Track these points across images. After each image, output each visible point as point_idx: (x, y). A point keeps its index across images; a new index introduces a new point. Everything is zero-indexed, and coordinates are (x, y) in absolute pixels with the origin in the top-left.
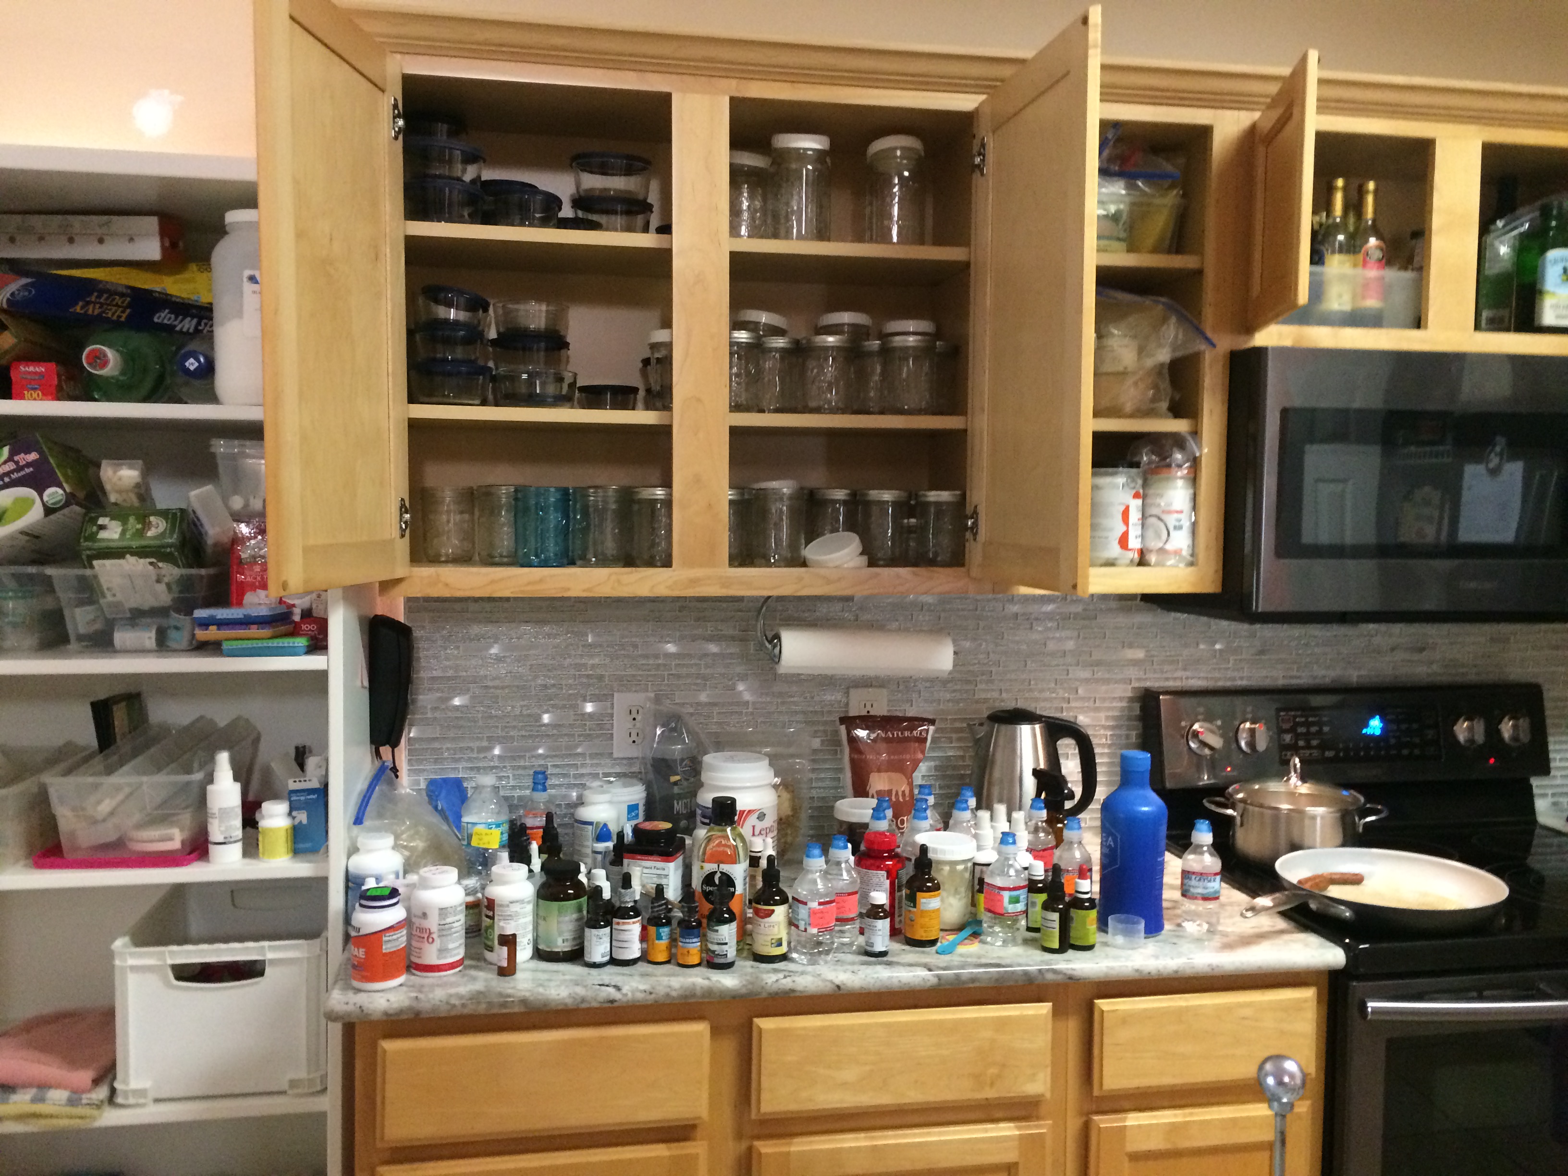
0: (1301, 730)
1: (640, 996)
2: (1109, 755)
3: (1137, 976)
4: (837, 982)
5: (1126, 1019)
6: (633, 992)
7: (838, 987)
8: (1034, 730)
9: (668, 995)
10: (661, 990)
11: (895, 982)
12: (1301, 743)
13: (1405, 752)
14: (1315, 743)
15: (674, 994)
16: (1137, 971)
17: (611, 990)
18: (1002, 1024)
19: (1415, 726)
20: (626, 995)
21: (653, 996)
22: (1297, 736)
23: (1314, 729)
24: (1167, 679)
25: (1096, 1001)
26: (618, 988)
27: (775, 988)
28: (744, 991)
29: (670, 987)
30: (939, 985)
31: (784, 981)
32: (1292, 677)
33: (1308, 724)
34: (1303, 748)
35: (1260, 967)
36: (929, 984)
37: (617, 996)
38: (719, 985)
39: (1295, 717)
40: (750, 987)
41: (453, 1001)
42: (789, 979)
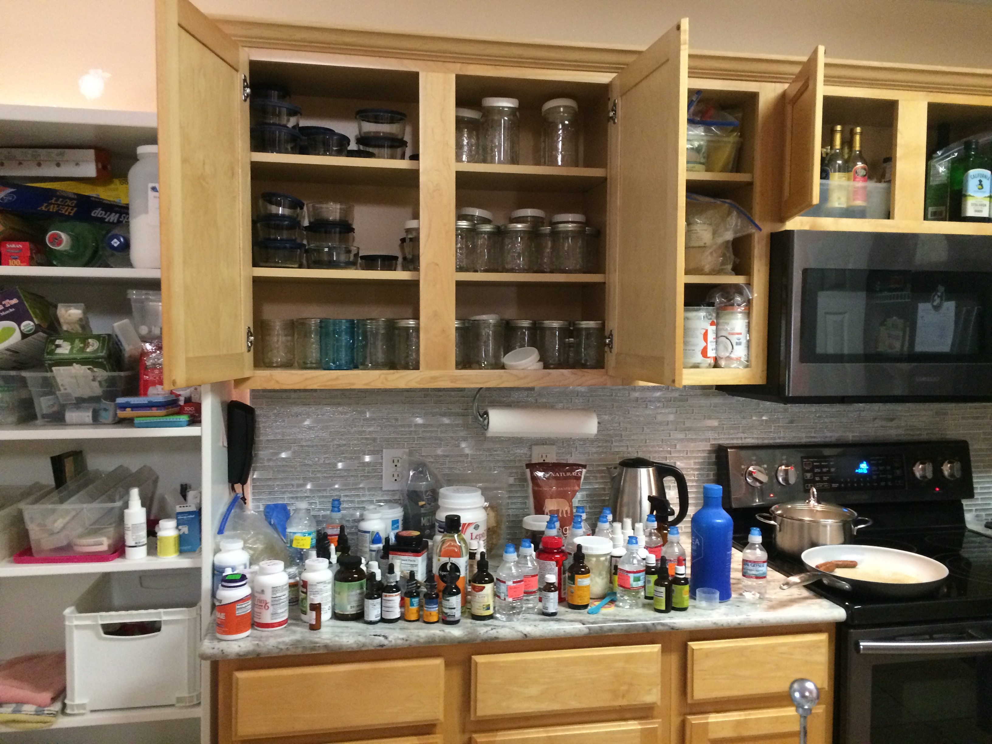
0: (817, 470)
1: (400, 642)
2: (696, 487)
3: (714, 627)
4: (525, 632)
5: (708, 654)
6: (395, 639)
7: (526, 635)
8: (648, 471)
9: (417, 641)
10: (414, 639)
11: (562, 632)
12: (817, 479)
13: (883, 484)
14: (825, 478)
15: (422, 640)
16: (715, 623)
17: (381, 638)
18: (629, 658)
19: (888, 468)
20: (391, 641)
21: (408, 642)
22: (815, 474)
23: (825, 470)
24: (733, 439)
25: (689, 643)
26: (386, 637)
27: (486, 636)
28: (466, 638)
29: (418, 636)
30: (590, 633)
31: (491, 632)
32: (812, 437)
33: (821, 467)
34: (818, 482)
35: (792, 621)
36: (583, 633)
37: (385, 642)
38: (450, 635)
39: (813, 462)
40: (470, 636)
41: (281, 646)
42: (494, 631)
